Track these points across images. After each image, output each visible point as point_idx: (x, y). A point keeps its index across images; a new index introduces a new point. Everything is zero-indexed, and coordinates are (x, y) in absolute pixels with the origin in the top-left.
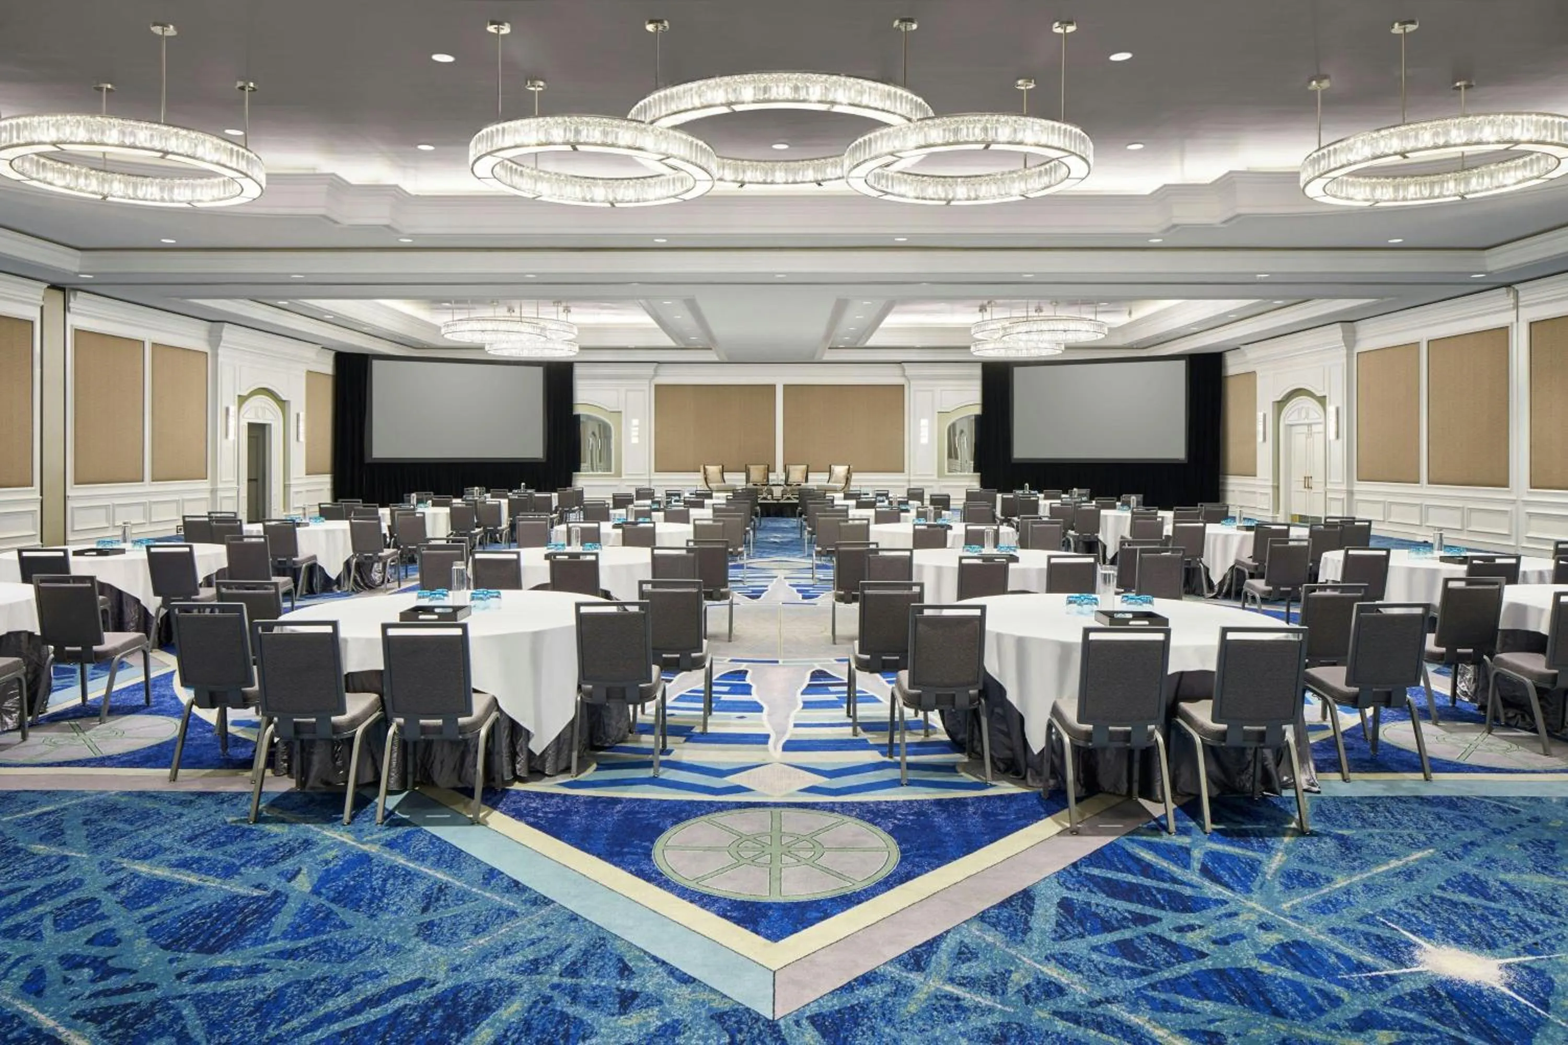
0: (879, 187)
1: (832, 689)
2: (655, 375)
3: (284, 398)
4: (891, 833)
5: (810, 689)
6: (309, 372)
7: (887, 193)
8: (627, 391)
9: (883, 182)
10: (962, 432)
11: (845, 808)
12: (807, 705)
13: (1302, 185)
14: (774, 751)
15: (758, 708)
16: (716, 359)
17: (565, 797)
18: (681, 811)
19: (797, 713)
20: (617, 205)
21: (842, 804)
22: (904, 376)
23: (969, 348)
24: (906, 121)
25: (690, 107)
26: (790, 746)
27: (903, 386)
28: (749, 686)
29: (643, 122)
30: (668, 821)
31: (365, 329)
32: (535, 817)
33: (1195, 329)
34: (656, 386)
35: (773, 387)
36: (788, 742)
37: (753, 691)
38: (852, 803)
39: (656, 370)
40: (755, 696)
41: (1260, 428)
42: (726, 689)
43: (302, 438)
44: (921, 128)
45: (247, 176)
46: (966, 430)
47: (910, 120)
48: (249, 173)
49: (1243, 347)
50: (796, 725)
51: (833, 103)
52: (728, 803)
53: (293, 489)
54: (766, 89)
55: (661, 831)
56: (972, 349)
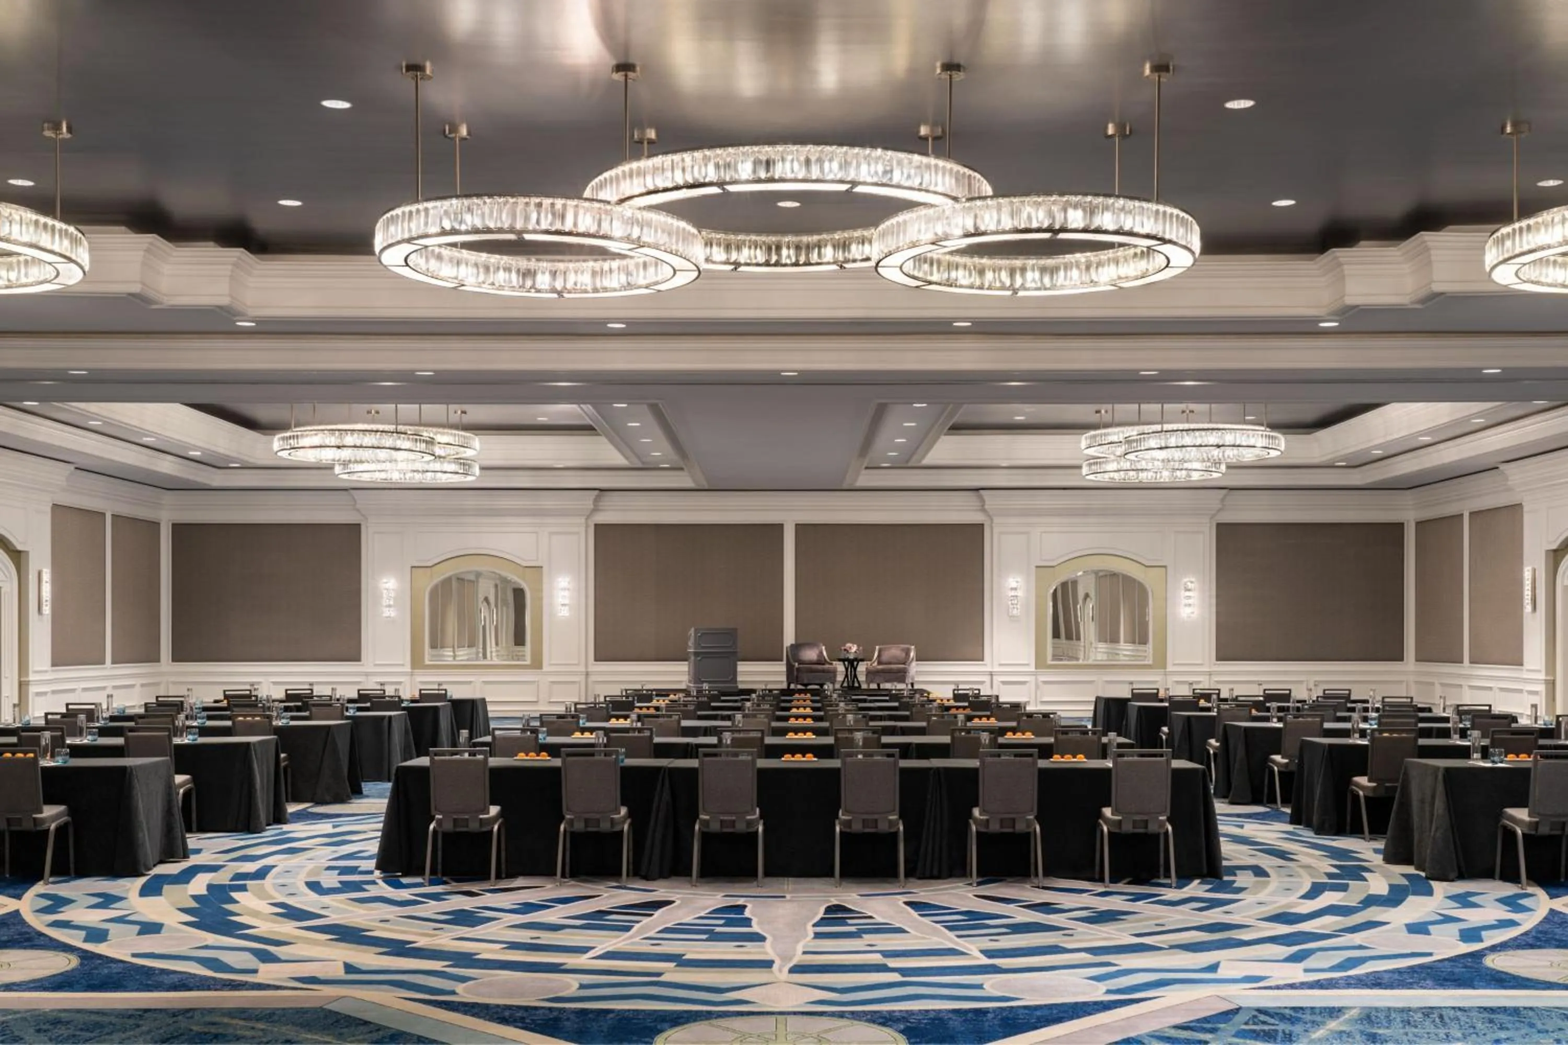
0: (921, 275)
1: (850, 921)
2: (596, 510)
3: (19, 548)
4: (902, 1032)
5: (822, 922)
6: (56, 507)
7: (930, 283)
8: (551, 533)
9: (926, 267)
10: (1087, 596)
11: (855, 1016)
12: (818, 936)
13: (1488, 269)
14: (780, 972)
15: (761, 938)
16: (690, 484)
17: (550, 1009)
18: (679, 1018)
19: (807, 941)
20: (566, 295)
21: (853, 1013)
22: (983, 510)
23: (1080, 467)
24: (950, 202)
25: (670, 185)
26: (795, 970)
27: (982, 525)
28: (749, 920)
29: (609, 203)
30: (666, 1025)
31: (147, 440)
32: (523, 1023)
33: (1427, 439)
34: (596, 525)
35: (780, 527)
36: (795, 966)
37: (754, 923)
38: (864, 1012)
39: (596, 500)
40: (755, 928)
41: (1527, 593)
42: (721, 922)
43: (47, 610)
44: (970, 208)
45: (70, 260)
46: (1092, 594)
47: (955, 199)
48: (74, 257)
49: (1503, 467)
50: (805, 953)
51: (854, 183)
52: (728, 1012)
53: (33, 689)
54: (768, 164)
55: (660, 1031)
56: (1085, 470)
